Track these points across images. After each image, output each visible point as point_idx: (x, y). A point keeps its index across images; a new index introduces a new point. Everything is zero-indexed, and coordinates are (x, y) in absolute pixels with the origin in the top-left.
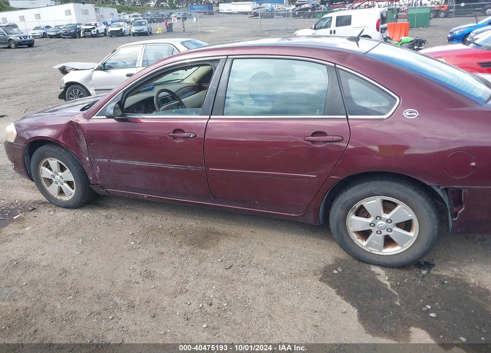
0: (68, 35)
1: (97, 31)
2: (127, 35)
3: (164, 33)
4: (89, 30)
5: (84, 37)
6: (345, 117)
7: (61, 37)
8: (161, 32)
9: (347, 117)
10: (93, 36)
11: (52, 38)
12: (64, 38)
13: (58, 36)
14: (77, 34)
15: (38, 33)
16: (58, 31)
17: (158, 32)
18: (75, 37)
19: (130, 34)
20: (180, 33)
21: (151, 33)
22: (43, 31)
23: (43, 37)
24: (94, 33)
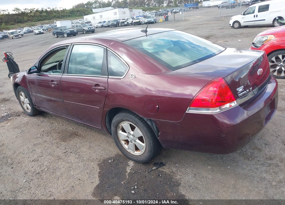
0: (113, 26)
1: (128, 22)
2: (143, 24)
3: (163, 22)
4: (123, 22)
5: (121, 26)
6: (107, 77)
7: (110, 27)
8: (162, 21)
9: (108, 77)
10: (126, 25)
11: (106, 27)
12: (111, 27)
13: (108, 26)
14: (118, 25)
15: (100, 25)
16: (108, 24)
17: (160, 21)
18: (116, 27)
19: (144, 23)
20: (172, 21)
21: (156, 22)
22: (101, 24)
23: (102, 27)
24: (126, 24)
